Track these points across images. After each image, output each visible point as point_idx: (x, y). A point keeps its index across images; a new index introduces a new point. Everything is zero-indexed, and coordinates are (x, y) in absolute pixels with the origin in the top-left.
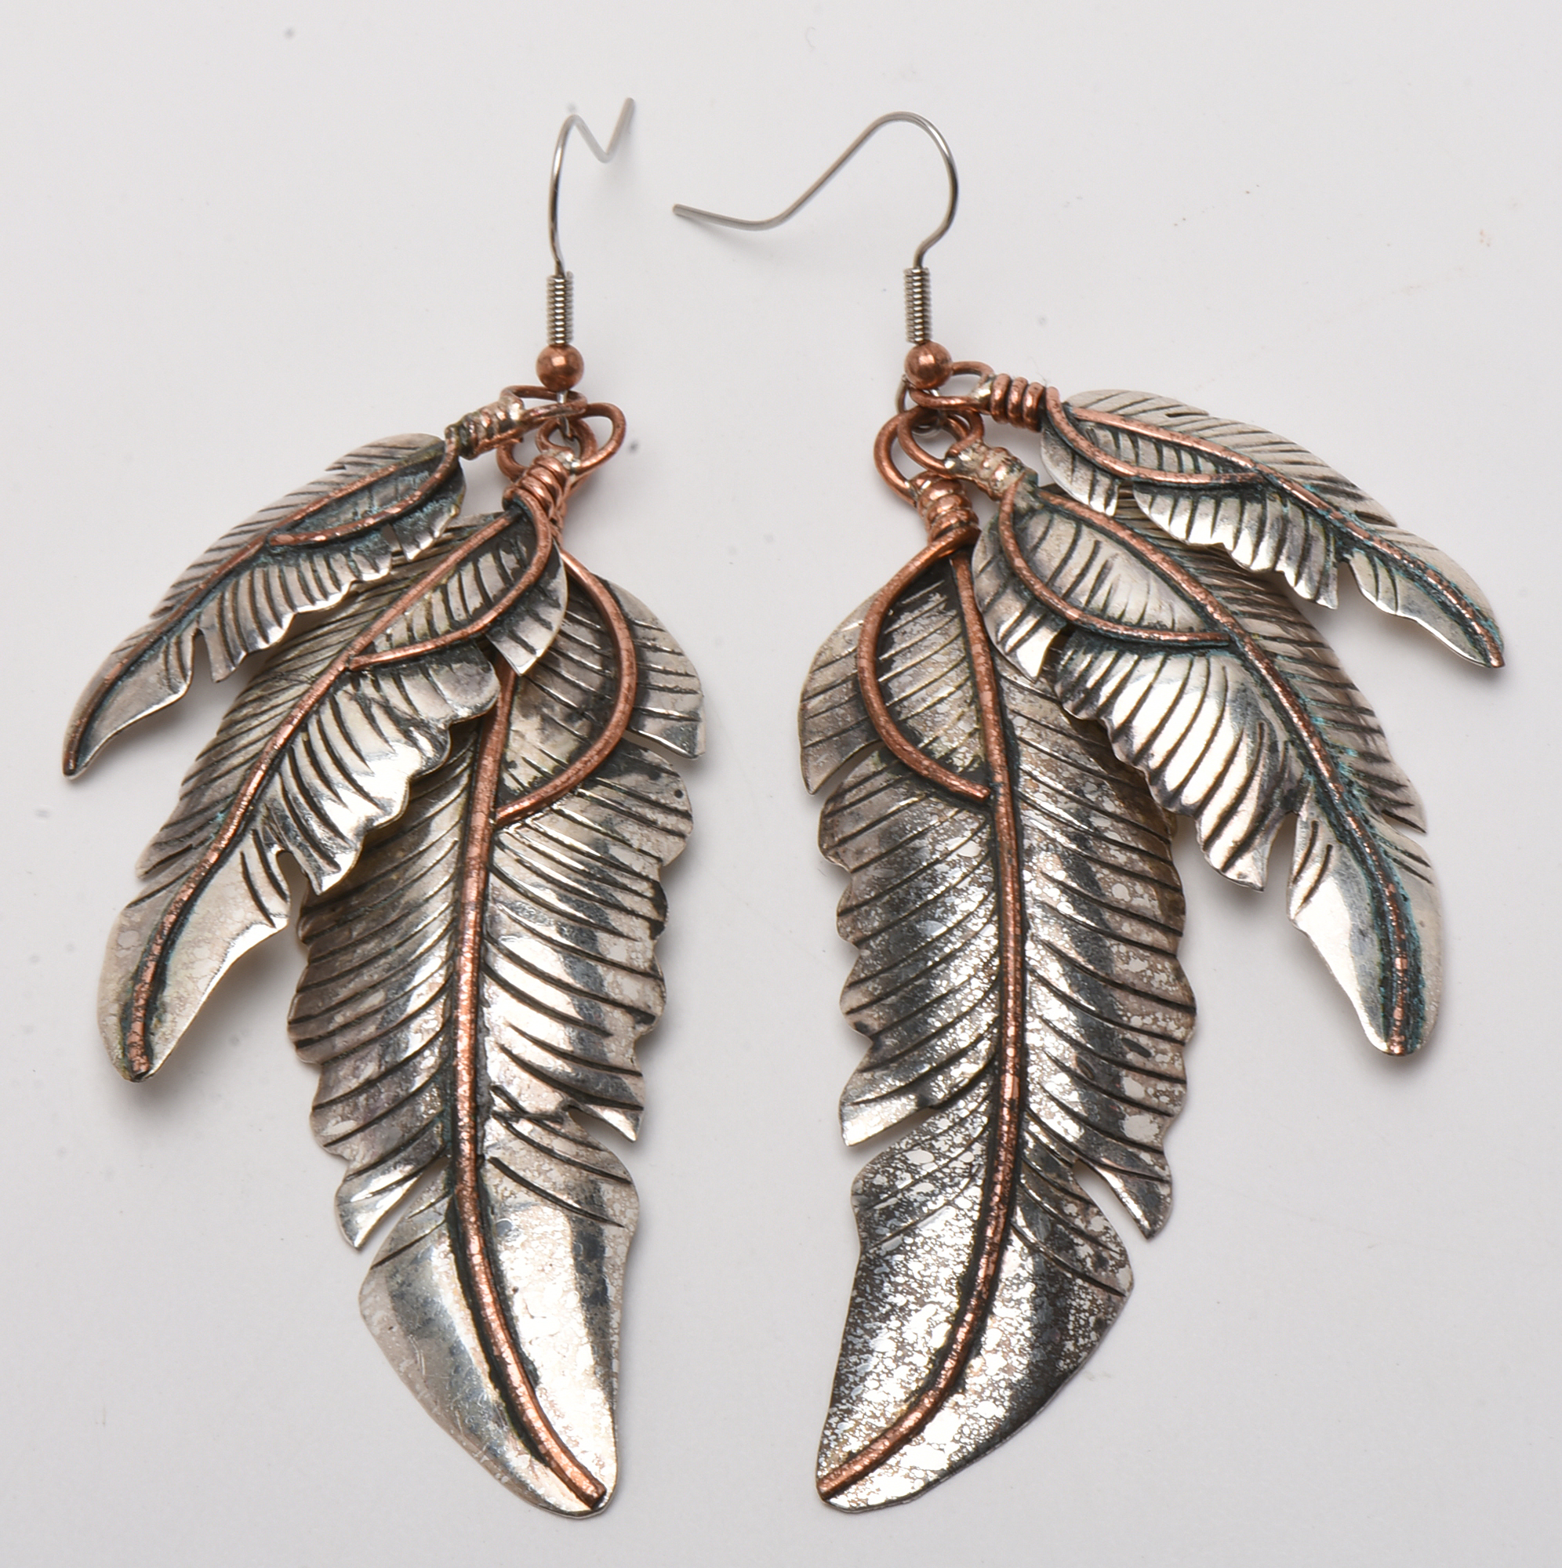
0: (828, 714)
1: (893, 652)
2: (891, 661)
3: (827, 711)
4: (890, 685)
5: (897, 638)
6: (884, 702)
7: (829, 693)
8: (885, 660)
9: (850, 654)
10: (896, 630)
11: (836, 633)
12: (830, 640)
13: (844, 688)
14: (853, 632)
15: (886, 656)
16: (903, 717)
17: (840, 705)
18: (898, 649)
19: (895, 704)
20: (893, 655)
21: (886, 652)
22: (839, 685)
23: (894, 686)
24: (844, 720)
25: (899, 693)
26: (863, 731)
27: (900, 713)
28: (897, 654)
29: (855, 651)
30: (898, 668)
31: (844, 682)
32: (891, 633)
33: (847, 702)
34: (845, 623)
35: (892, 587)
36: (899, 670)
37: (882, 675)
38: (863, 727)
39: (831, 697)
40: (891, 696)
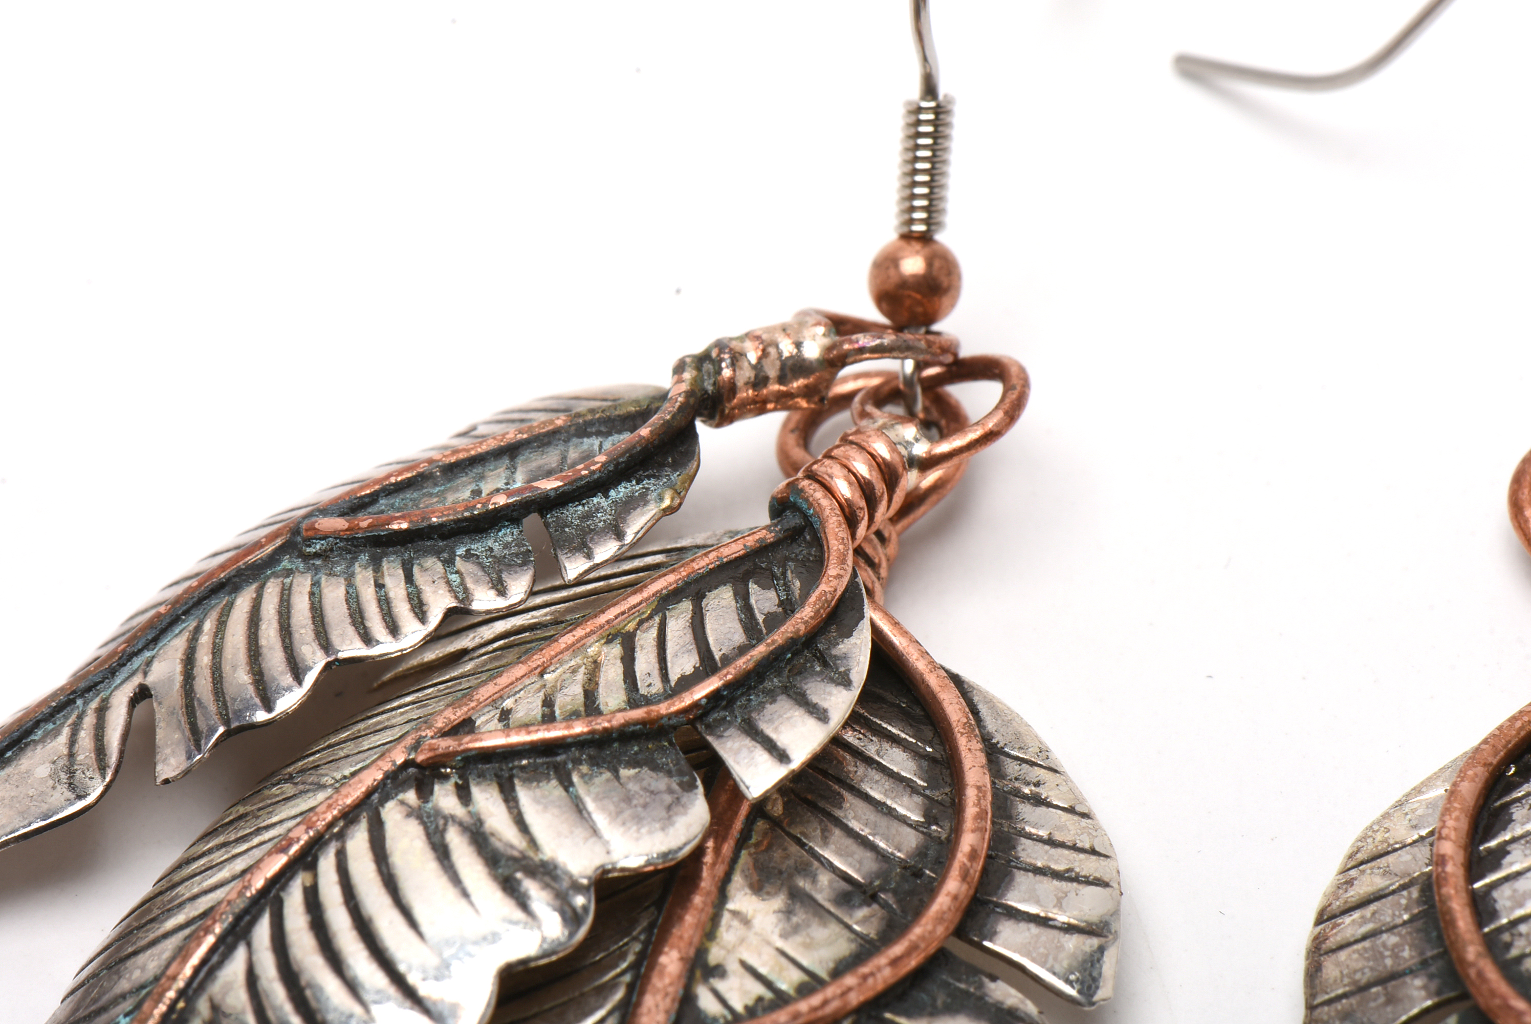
0: (1367, 944)
1: (1508, 837)
2: (1502, 851)
3: (1364, 938)
4: (1495, 894)
5: (1518, 813)
6: (1480, 924)
7: (1373, 907)
8: (1490, 851)
9: (1422, 838)
10: (1519, 800)
11: (1400, 804)
12: (1386, 816)
13: (1403, 899)
14: (1431, 804)
15: (1493, 843)
16: (1514, 952)
17: (1391, 929)
18: (1519, 831)
19: (1500, 930)
20: (1507, 843)
21: (1493, 837)
22: (1393, 892)
23: (1503, 897)
24: (1395, 956)
25: (1512, 909)
26: (1431, 977)
27: (1508, 946)
28: (1514, 840)
29: (1432, 833)
30: (1515, 862)
31: (1404, 887)
32: (1508, 805)
33: (1405, 923)
34: (1417, 790)
35: (1518, 724)
36: (1516, 868)
37: (1481, 877)
38: (1433, 969)
39: (1374, 914)
40: (1494, 914)
